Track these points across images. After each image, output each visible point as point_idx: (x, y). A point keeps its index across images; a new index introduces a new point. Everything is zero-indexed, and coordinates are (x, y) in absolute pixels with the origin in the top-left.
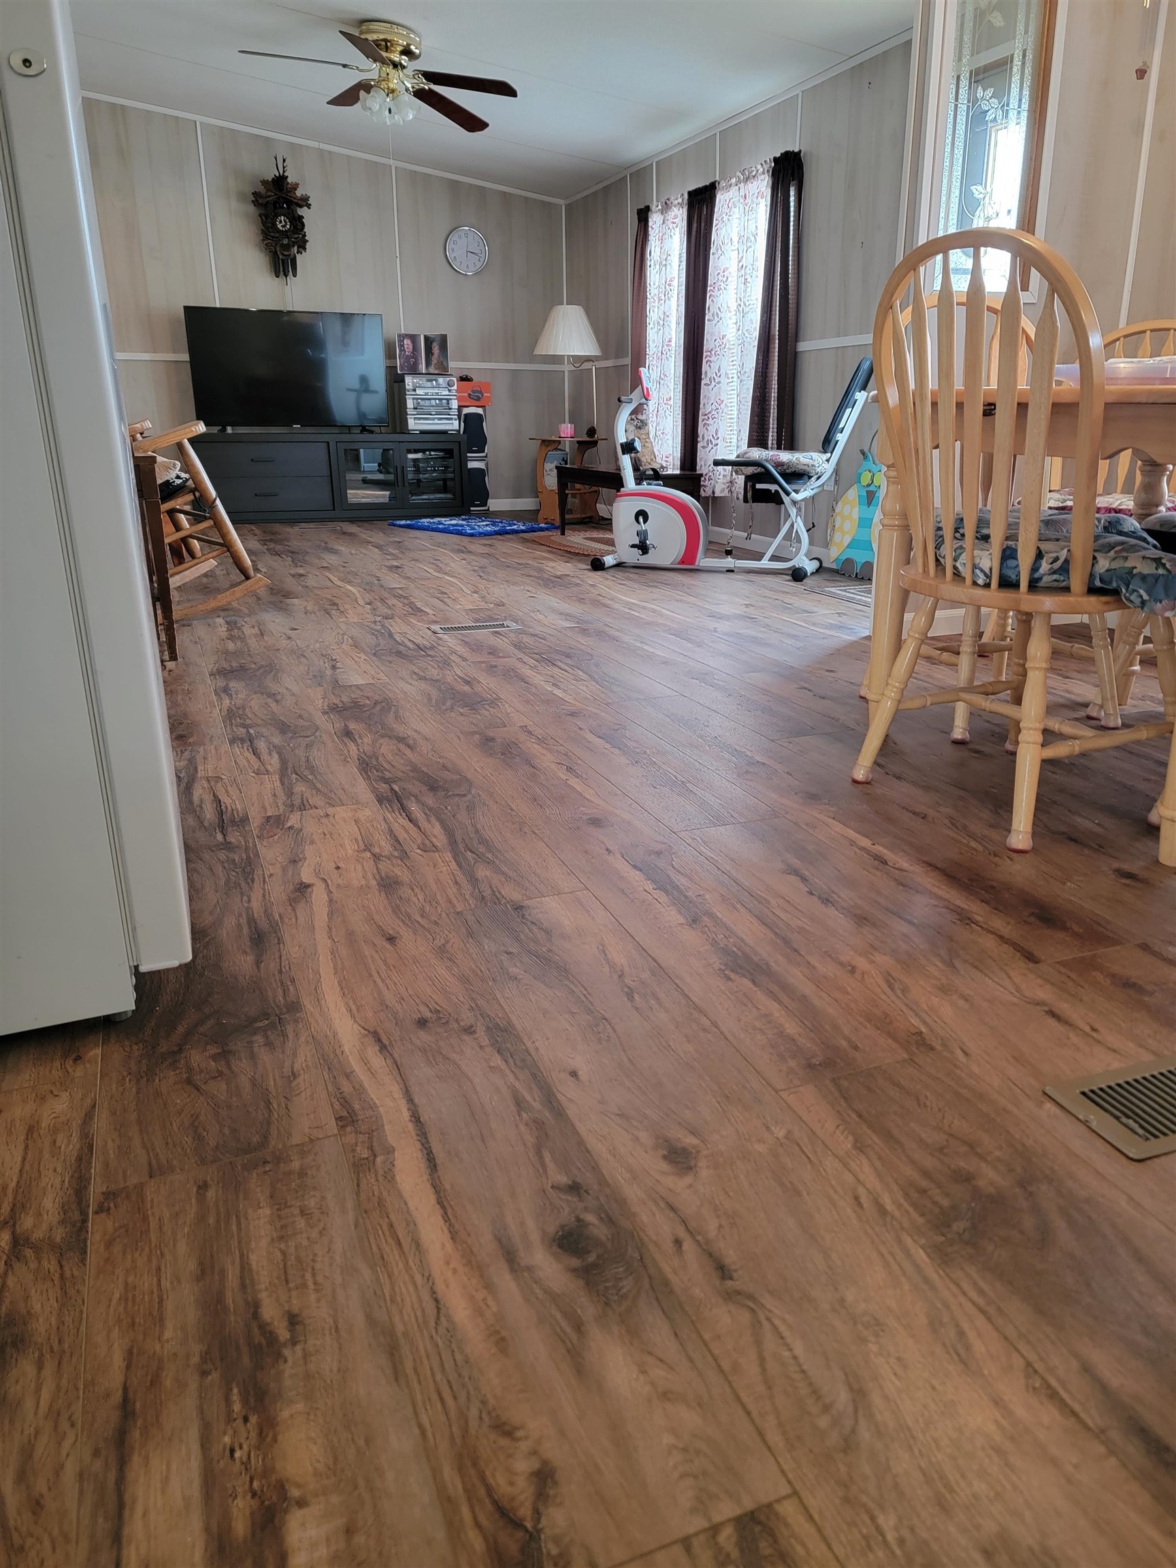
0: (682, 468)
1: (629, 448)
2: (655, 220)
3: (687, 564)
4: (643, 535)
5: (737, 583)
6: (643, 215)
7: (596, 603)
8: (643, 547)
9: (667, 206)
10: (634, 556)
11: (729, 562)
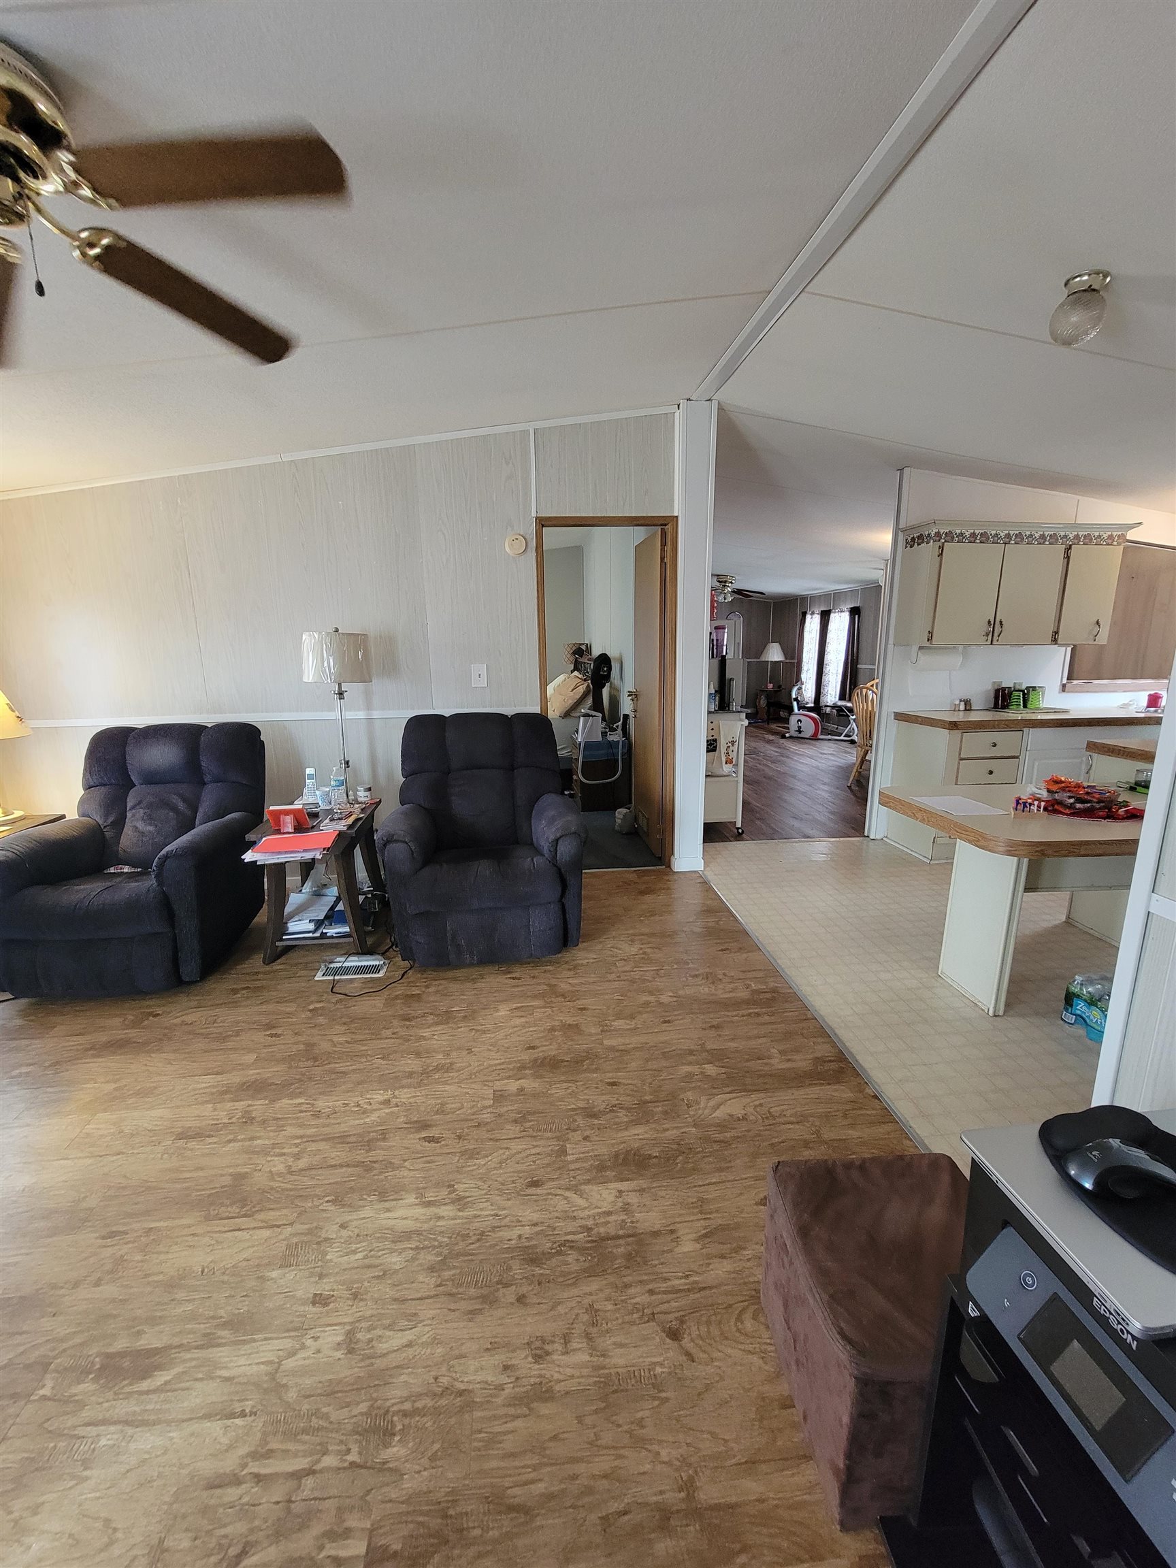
0: (815, 703)
1: (796, 699)
2: (808, 617)
3: (814, 738)
4: (799, 727)
5: (831, 744)
6: (804, 614)
7: (784, 748)
8: (799, 731)
9: (813, 613)
10: (796, 734)
11: (830, 737)
